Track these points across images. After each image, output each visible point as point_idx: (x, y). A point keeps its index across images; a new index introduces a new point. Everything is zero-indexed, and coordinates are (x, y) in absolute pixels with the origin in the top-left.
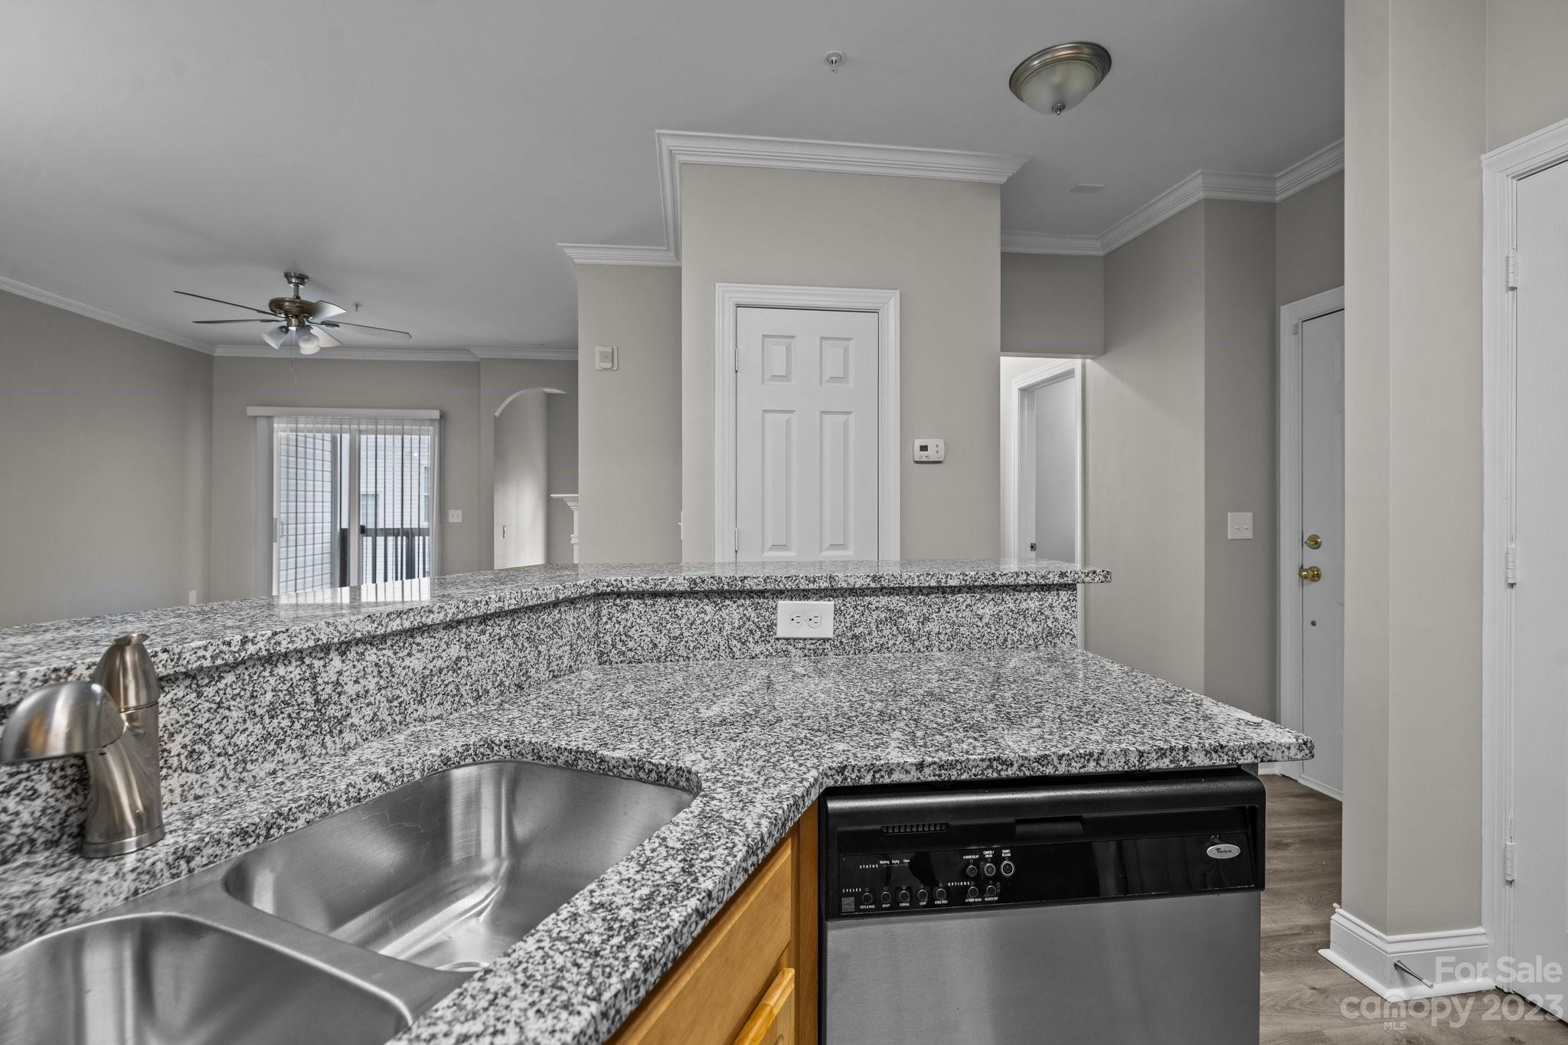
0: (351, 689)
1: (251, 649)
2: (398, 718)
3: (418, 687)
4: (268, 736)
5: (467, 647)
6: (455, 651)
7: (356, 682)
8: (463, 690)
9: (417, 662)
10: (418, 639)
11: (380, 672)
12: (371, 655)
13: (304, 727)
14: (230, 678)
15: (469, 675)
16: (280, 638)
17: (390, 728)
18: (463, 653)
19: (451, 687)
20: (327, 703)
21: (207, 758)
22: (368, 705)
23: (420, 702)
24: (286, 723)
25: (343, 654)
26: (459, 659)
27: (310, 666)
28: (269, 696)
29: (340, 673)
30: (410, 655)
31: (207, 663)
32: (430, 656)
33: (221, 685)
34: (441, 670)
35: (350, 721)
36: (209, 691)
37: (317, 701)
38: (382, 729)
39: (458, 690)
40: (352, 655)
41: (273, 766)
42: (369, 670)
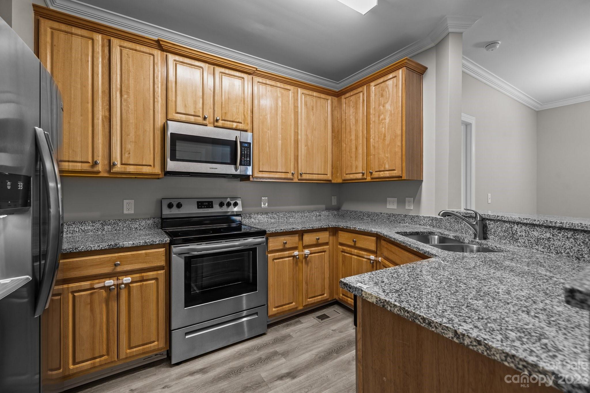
0: (519, 234)
1: (499, 218)
2: (530, 246)
3: (536, 240)
4: (504, 236)
5: (553, 235)
6: (548, 235)
7: (520, 232)
8: (551, 248)
9: (536, 234)
10: (536, 228)
11: (526, 232)
12: (524, 227)
13: (510, 237)
14: (499, 223)
15: (553, 244)
16: (503, 217)
17: (528, 247)
18: (551, 237)
19: (547, 245)
20: (514, 234)
21: (496, 235)
22: (523, 239)
23: (537, 245)
24: (507, 235)
25: (517, 225)
26: (550, 238)
27: (511, 225)
28: (504, 228)
29: (517, 229)
30: (534, 231)
31: (493, 218)
32: (540, 234)
33: (498, 223)
34: (543, 239)
35: (519, 241)
36: (496, 224)
37: (512, 233)
38: (526, 246)
39: (549, 247)
40: (519, 226)
41: (505, 242)
42: (523, 231)
